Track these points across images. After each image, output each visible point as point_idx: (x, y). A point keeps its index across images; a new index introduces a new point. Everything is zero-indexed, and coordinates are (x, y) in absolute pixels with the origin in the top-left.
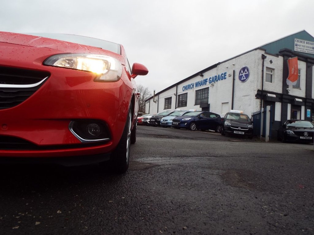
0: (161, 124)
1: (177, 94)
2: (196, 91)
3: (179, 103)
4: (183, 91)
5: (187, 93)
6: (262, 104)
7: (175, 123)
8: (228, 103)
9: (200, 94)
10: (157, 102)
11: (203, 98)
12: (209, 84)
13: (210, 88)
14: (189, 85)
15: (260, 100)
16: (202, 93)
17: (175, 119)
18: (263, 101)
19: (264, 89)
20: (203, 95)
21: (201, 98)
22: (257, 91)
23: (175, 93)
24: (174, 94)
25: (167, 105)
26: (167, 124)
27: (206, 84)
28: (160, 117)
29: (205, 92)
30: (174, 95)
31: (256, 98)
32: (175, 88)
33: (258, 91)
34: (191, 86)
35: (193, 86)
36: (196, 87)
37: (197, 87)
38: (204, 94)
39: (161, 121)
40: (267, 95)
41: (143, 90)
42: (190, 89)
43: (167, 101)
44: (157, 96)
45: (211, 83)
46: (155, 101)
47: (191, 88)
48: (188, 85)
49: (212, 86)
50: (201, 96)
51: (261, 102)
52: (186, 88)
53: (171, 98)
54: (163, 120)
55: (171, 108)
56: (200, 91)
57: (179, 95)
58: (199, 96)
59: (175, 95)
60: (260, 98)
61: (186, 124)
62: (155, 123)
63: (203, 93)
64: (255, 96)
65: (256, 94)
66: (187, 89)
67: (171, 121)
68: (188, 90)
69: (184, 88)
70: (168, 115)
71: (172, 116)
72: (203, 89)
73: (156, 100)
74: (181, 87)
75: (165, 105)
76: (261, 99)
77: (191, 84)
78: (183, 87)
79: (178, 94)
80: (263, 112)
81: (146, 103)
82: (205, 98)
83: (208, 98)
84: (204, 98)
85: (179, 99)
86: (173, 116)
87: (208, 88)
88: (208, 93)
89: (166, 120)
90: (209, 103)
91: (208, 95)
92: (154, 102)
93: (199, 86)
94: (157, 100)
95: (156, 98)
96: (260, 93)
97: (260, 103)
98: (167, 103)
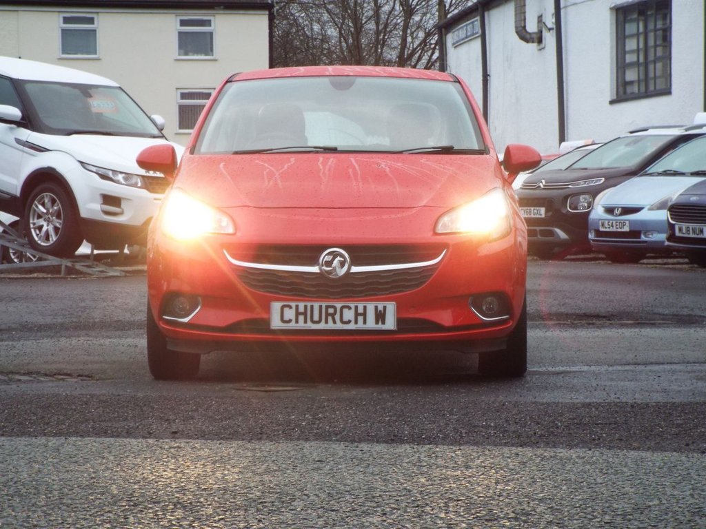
0: (591, 236)
7: (685, 229)
10: (550, 39)
17: (684, 200)
25: (637, 64)
26: (635, 233)
28: (582, 185)
39: (593, 216)
43: (631, 28)
46: (532, 27)
54: (610, 210)
55: (667, 92)
62: (552, 233)
67: (664, 215)
70: (641, 170)
71: (666, 173)
73: (540, 20)
86: (676, 174)
89: (627, 210)
92: (523, 35)
94: (550, 21)
95: (540, 3)
98: (631, 44)
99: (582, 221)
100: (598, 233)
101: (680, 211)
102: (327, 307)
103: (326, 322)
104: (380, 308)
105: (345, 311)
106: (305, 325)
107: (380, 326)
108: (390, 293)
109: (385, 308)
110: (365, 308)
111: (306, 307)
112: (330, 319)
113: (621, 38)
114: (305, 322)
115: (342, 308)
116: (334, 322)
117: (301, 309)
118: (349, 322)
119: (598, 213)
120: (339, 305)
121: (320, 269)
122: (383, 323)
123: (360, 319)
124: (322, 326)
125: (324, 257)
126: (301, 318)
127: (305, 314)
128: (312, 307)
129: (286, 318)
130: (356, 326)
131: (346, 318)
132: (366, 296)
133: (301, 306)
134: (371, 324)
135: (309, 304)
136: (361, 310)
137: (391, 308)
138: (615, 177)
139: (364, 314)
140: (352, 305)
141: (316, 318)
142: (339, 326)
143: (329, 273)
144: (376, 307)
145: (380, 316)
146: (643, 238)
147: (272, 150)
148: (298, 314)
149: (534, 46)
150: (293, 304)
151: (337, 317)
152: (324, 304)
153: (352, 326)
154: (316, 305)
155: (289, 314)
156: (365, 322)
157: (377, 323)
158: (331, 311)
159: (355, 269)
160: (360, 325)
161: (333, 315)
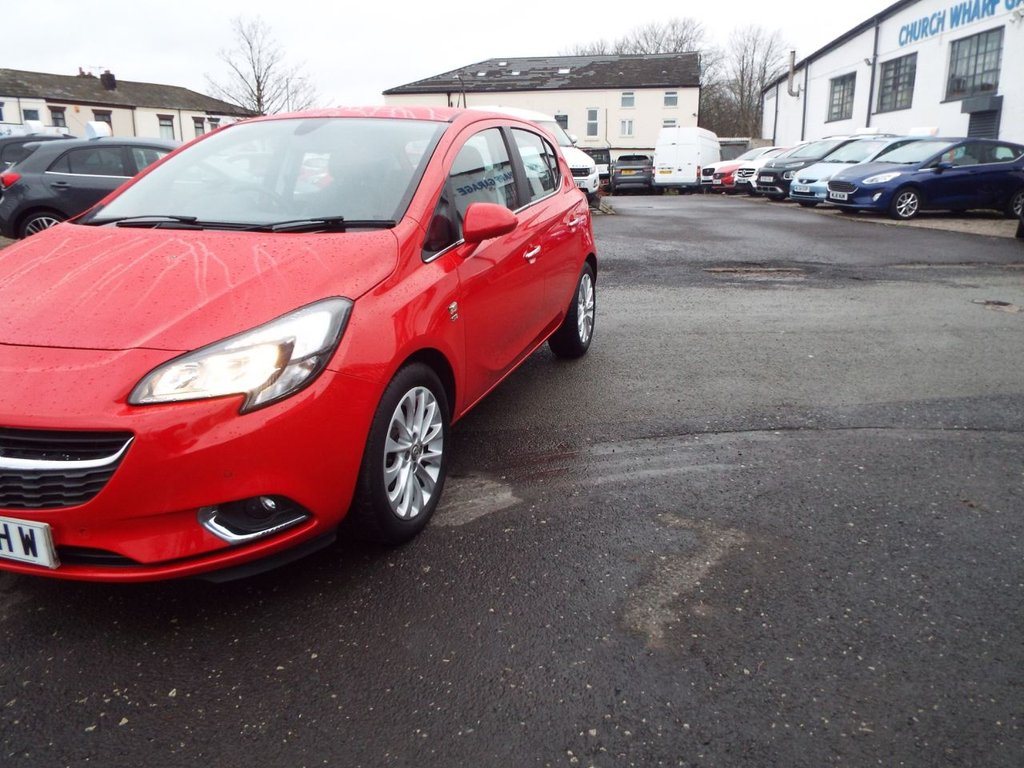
0: (791, 193)
1: (875, 60)
2: (953, 43)
3: (882, 96)
4: (902, 44)
5: (915, 55)
7: (837, 195)
9: (969, 57)
10: (802, 94)
11: (979, 70)
12: (1005, 11)
13: (1006, 29)
14: (926, 19)
16: (974, 51)
17: (836, 179)
20: (980, 61)
21: (971, 72)
23: (871, 57)
24: (867, 60)
25: (838, 105)
26: (812, 193)
27: (993, 12)
28: (793, 166)
29: (989, 46)
30: (865, 64)
32: (870, 33)
34: (935, 22)
35: (941, 21)
36: (952, 26)
37: (957, 25)
38: (985, 53)
39: (792, 184)
41: (763, 39)
42: (930, 36)
43: (837, 88)
44: (804, 71)
45: (1015, 9)
46: (795, 90)
47: (933, 33)
48: (922, 18)
49: (1017, 22)
50: (972, 63)
52: (911, 33)
53: (852, 77)
54: (801, 181)
55: (850, 117)
56: (968, 42)
57: (886, 65)
58: (965, 66)
59: (869, 64)
61: (877, 197)
62: (775, 190)
63: (982, 49)
66: (916, 39)
67: (825, 185)
68: (920, 40)
69: (904, 34)
70: (821, 160)
71: (833, 162)
72: (979, 35)
73: (799, 86)
74: (892, 28)
75: (831, 106)
77: (934, 16)
78: (903, 29)
79: (882, 59)
81: (766, 96)
82: (989, 71)
83: (996, 71)
85: (884, 79)
86: (838, 162)
87: (1000, 29)
88: (999, 49)
89: (809, 181)
90: (999, 94)
91: (998, 60)
92: (791, 93)
93: (963, 23)
94: (803, 87)
95: (798, 79)
98: (837, 96)
99: (786, 185)
100: (794, 192)
101: (835, 185)
104: (26, 532)
107: (30, 558)
108: (43, 507)
109: (31, 530)
110: (6, 526)
113: (833, 92)
119: (795, 182)
122: (35, 554)
123: (4, 543)
132: (9, 506)
134: (18, 553)
138: (809, 163)
139: (7, 538)
144: (20, 529)
145: (29, 544)
146: (816, 196)
149: (795, 98)
156: (10, 548)
157: (27, 553)
160: (6, 552)
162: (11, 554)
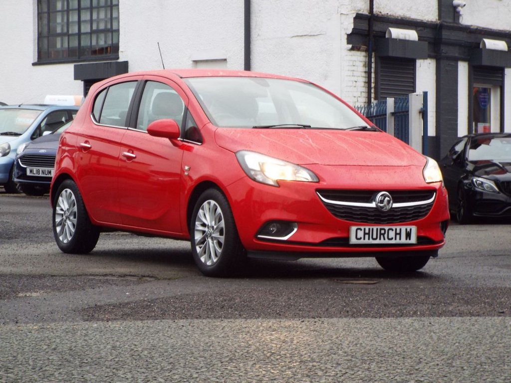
6: (373, 70)
8: (225, 60)
9: (67, 11)
15: (364, 54)
18: (376, 57)
19: (375, 10)
20: (85, 18)
21: (73, 30)
22: (352, 20)
31: (352, 49)
33: (358, 17)
38: (91, 8)
40: (387, 36)
50: (73, 19)
51: (368, 65)
60: (363, 47)
64: (345, 41)
65: (350, 31)
76: (366, 51)
80: (393, 114)
83: (113, 31)
84: (92, 32)
90: (122, 59)
96: (364, 26)
97: (365, 66)
102: (381, 229)
103: (380, 239)
104: (408, 230)
105: (390, 231)
106: (369, 241)
107: (408, 242)
109: (411, 229)
110: (400, 229)
111: (369, 229)
112: (382, 236)
114: (369, 239)
115: (389, 230)
116: (384, 239)
117: (367, 231)
118: (392, 239)
120: (387, 228)
121: (376, 205)
122: (410, 239)
123: (398, 236)
124: (377, 242)
125: (379, 197)
126: (367, 236)
127: (369, 234)
128: (373, 229)
129: (358, 237)
130: (396, 241)
131: (390, 237)
132: (400, 222)
133: (367, 228)
134: (403, 240)
135: (371, 228)
136: (398, 231)
137: (414, 230)
139: (400, 234)
140: (394, 228)
141: (375, 236)
142: (387, 241)
143: (382, 207)
144: (406, 229)
145: (408, 235)
147: (275, 126)
148: (365, 234)
150: (362, 228)
151: (386, 236)
152: (379, 227)
153: (393, 242)
154: (375, 228)
155: (361, 234)
156: (400, 239)
157: (406, 239)
158: (383, 232)
159: (396, 205)
160: (398, 241)
161: (384, 234)
162: (400, 241)
